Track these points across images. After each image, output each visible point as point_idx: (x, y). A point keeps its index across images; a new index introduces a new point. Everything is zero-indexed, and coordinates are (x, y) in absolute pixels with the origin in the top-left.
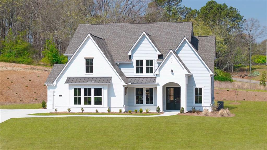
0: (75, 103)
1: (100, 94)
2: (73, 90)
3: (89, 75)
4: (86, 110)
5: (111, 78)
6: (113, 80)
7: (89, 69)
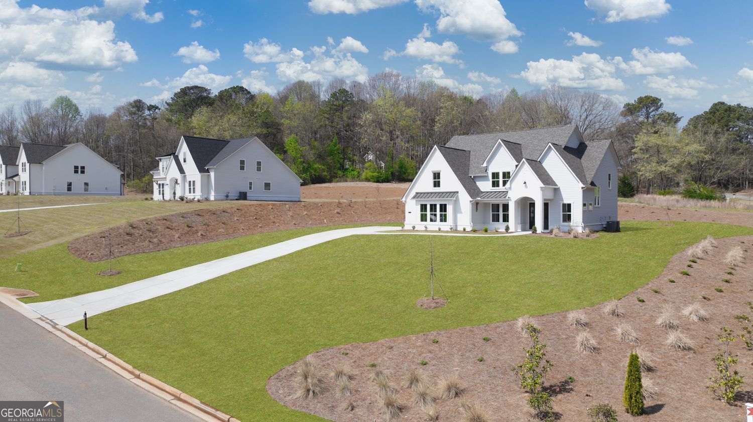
0: (422, 220)
1: (445, 211)
2: (420, 206)
3: (437, 190)
4: (430, 228)
5: (457, 192)
6: (459, 194)
7: (437, 184)
